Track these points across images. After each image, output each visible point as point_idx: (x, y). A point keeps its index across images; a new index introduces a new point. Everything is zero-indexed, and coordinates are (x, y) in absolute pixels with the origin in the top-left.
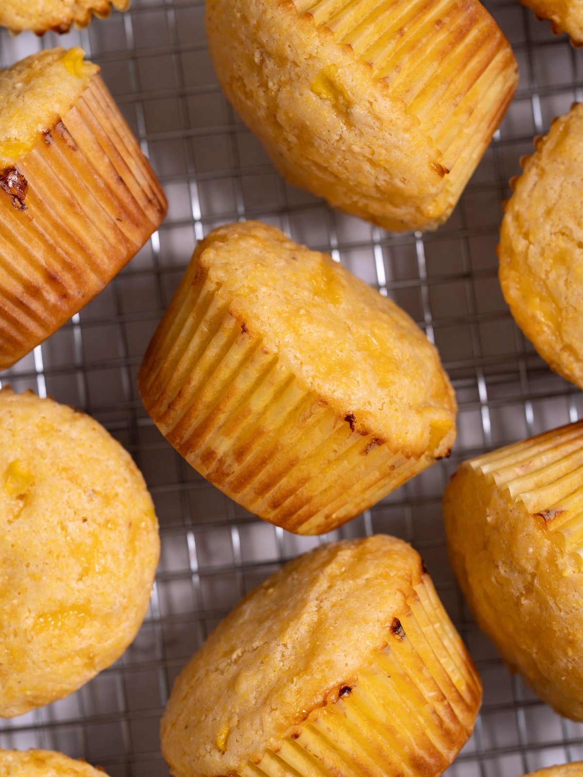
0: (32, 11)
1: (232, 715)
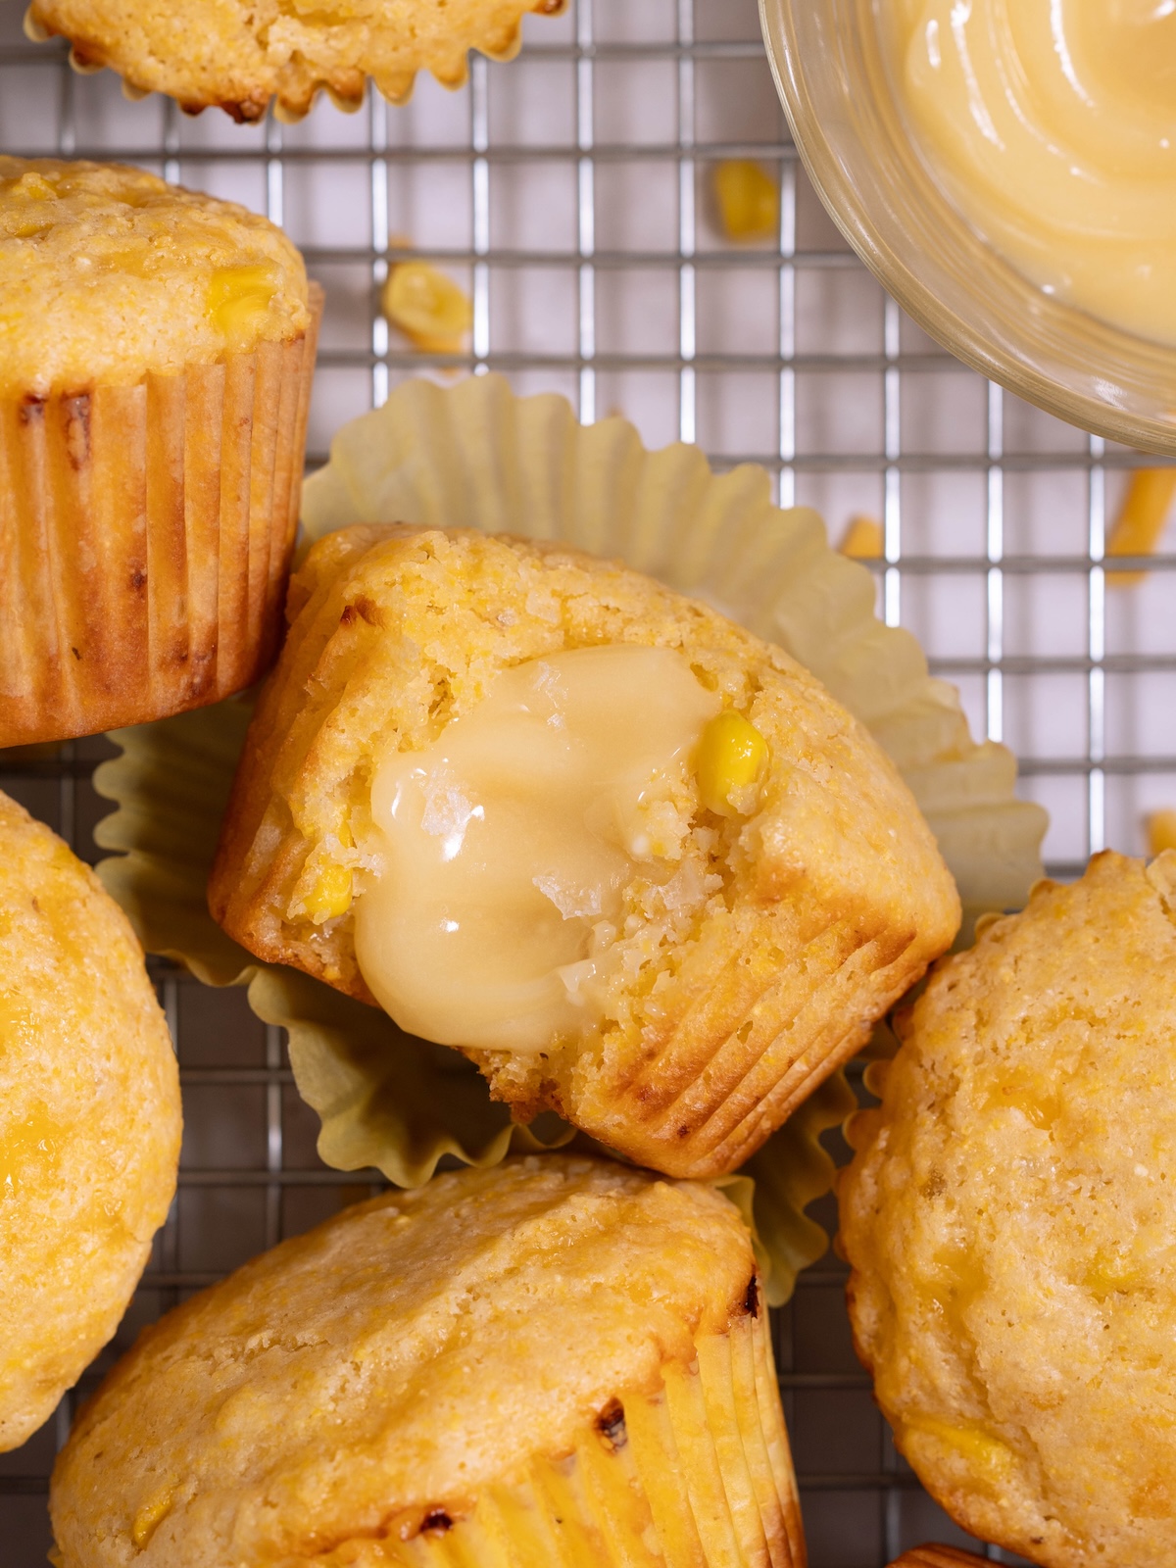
0: (187, 54)
1: (188, 1475)
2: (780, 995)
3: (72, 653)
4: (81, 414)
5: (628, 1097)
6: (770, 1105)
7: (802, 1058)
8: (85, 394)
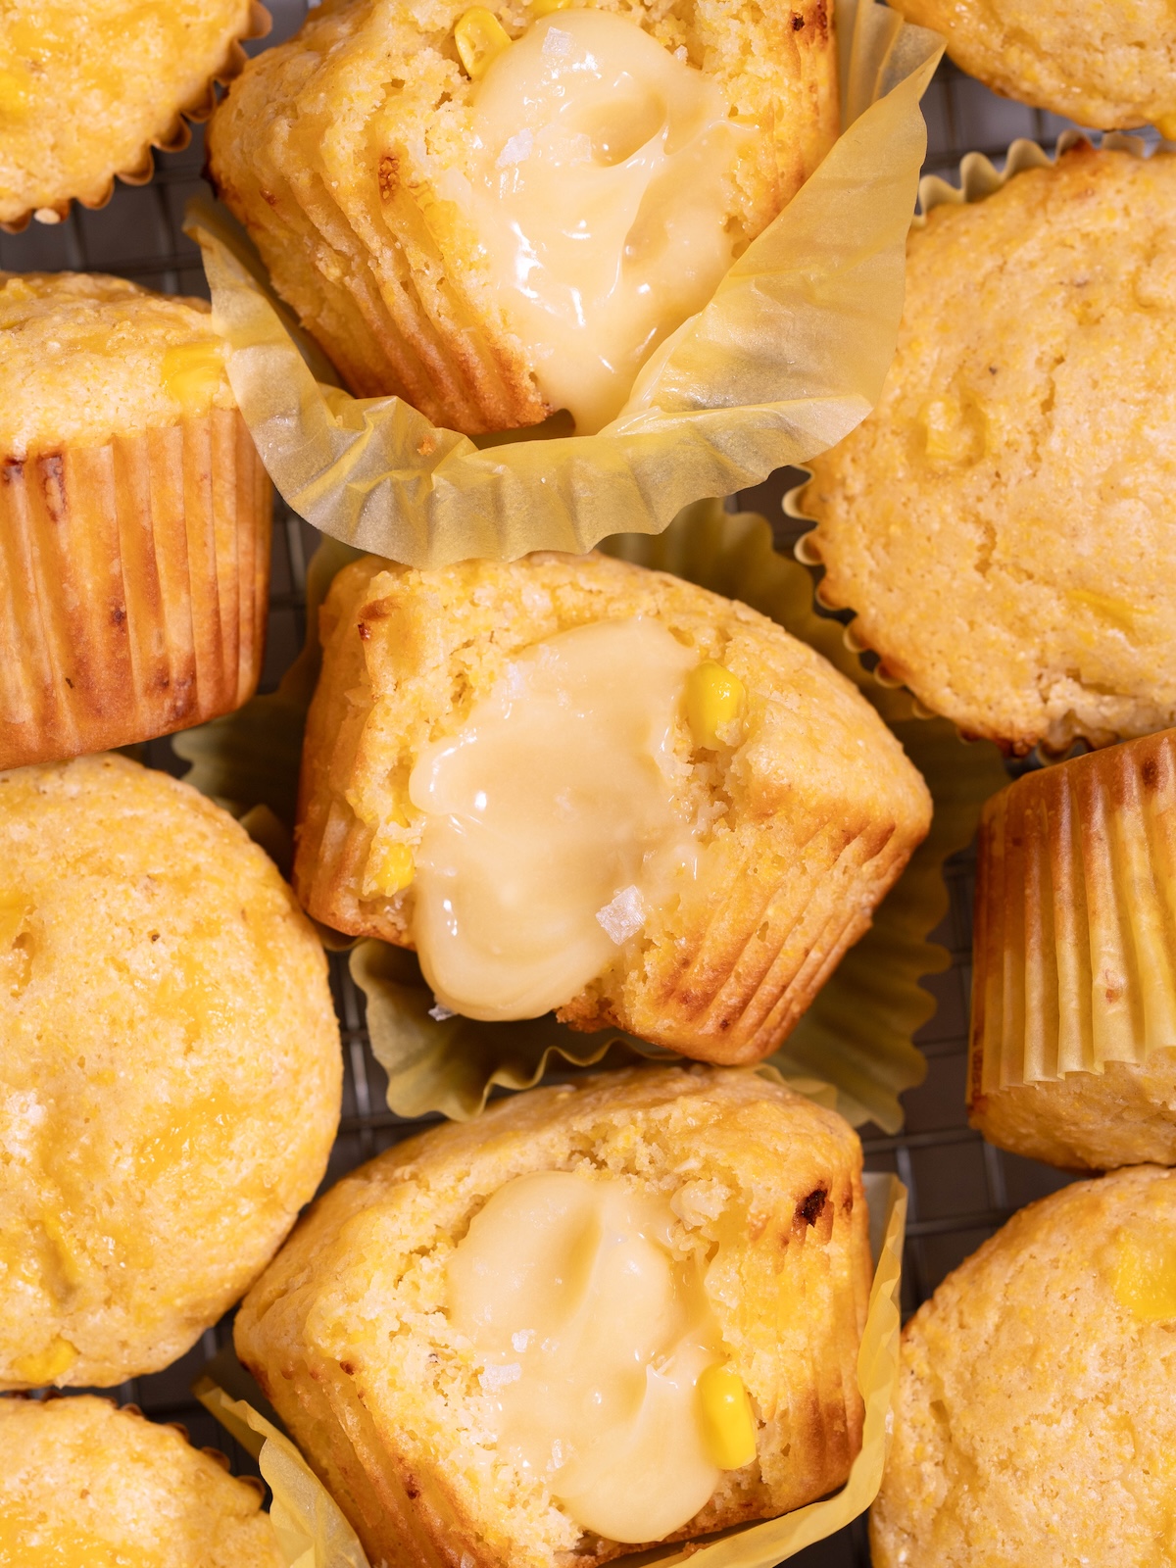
2: (788, 895)
3: (66, 683)
4: (55, 473)
5: (673, 1003)
6: (795, 991)
7: (816, 947)
8: (57, 455)
